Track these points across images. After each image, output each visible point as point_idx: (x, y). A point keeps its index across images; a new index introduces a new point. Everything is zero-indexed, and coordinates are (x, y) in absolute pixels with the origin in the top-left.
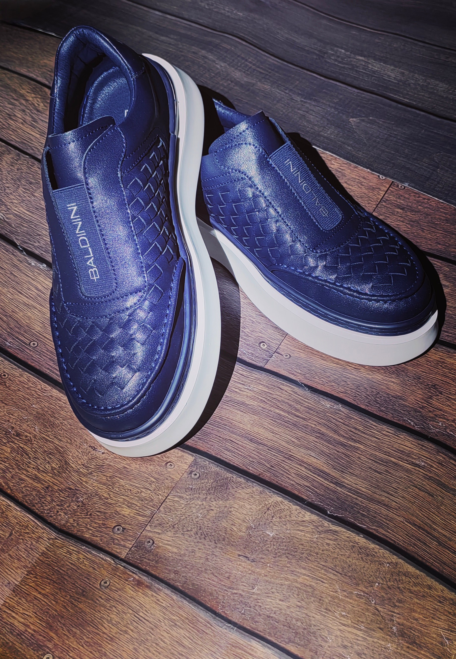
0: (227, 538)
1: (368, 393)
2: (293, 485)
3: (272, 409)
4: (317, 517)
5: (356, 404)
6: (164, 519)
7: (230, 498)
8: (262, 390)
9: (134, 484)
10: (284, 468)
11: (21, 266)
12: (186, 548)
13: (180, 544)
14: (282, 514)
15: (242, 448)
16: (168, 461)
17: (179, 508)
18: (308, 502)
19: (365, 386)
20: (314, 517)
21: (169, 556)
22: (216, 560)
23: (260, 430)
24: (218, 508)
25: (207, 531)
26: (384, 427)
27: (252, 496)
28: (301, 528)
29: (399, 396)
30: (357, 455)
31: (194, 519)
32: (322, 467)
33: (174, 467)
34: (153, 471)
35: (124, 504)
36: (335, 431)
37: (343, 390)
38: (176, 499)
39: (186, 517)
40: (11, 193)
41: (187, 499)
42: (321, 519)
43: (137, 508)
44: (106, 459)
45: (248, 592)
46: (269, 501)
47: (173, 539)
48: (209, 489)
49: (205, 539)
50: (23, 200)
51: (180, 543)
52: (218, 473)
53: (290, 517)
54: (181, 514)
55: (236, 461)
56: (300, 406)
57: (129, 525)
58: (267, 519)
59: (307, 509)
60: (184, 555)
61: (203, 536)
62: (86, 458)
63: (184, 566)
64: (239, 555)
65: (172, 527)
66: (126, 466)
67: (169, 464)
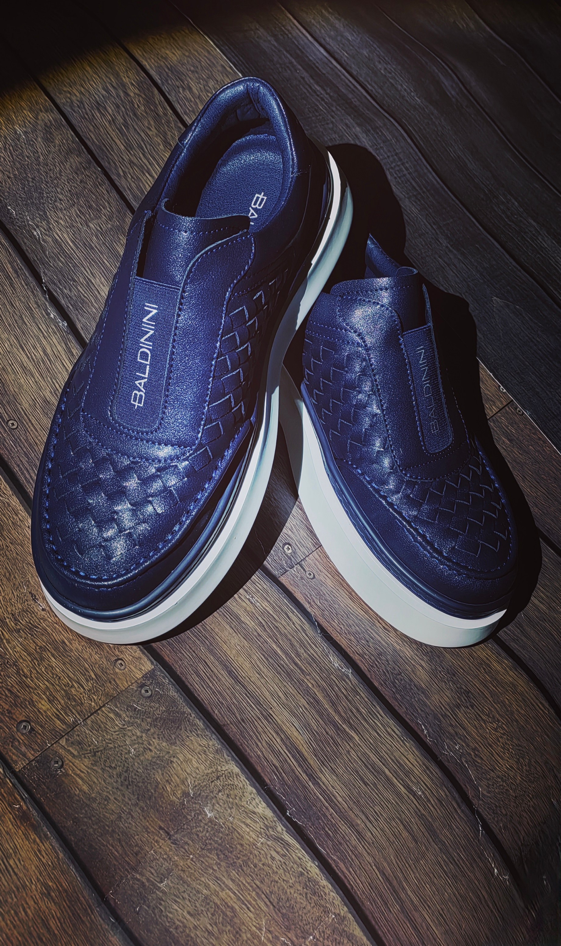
0: (155, 798)
1: (389, 669)
2: (259, 756)
3: (269, 640)
4: (272, 814)
5: (369, 677)
6: (87, 737)
7: (178, 742)
8: (266, 610)
9: (68, 672)
10: (256, 728)
11: (36, 311)
12: (100, 791)
13: (94, 782)
14: (231, 792)
15: (215, 678)
16: (120, 657)
17: (111, 729)
18: (269, 788)
19: (389, 657)
20: (269, 813)
21: (75, 794)
22: (130, 823)
23: (245, 663)
24: (158, 750)
25: (134, 777)
26: (391, 722)
27: (205, 751)
28: (249, 821)
29: (422, 688)
30: (348, 747)
31: (123, 753)
32: (301, 747)
33: (125, 669)
34: (96, 663)
35: (45, 694)
36: (333, 704)
37: (361, 651)
38: (112, 715)
39: (115, 747)
40: (61, 210)
41: (124, 721)
42: (275, 819)
43: (60, 706)
44: (45, 620)
45: (153, 885)
46: (223, 767)
47: (89, 771)
48: (157, 719)
49: (127, 788)
50: (72, 224)
51: (95, 780)
52: (174, 702)
53: (241, 799)
54: (110, 740)
55: (204, 695)
56: (303, 651)
57: (41, 726)
58: (212, 792)
59: (265, 797)
60: (95, 799)
61: (127, 783)
62: (20, 607)
63: (89, 815)
64: (161, 828)
65: (93, 754)
66: (66, 641)
67: (120, 662)
